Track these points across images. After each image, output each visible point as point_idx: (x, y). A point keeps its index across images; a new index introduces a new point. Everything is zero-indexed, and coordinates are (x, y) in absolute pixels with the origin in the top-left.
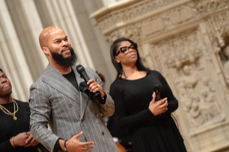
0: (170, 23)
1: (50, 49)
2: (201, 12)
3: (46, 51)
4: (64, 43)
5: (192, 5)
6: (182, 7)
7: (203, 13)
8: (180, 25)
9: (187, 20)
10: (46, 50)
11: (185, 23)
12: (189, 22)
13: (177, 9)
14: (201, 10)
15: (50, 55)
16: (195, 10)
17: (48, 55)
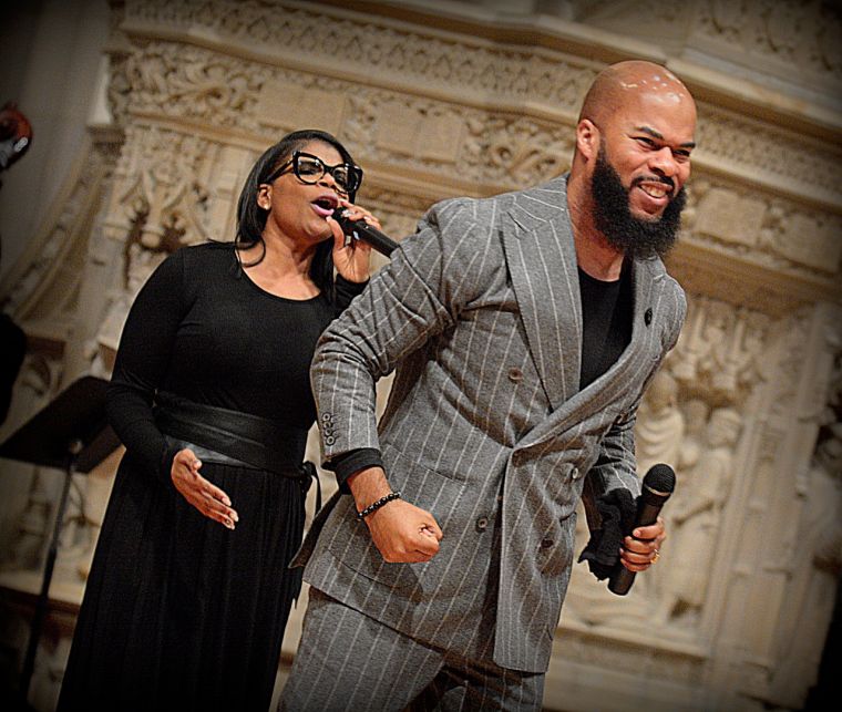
0: (367, 135)
1: (602, 144)
2: (490, 164)
3: (585, 140)
4: (665, 160)
5: (477, 125)
6: (441, 107)
7: (492, 172)
8: (392, 162)
9: (427, 161)
10: (588, 136)
11: (413, 165)
12: (431, 169)
13: (422, 103)
14: (497, 159)
15: (591, 164)
16: (475, 147)
17: (586, 159)
